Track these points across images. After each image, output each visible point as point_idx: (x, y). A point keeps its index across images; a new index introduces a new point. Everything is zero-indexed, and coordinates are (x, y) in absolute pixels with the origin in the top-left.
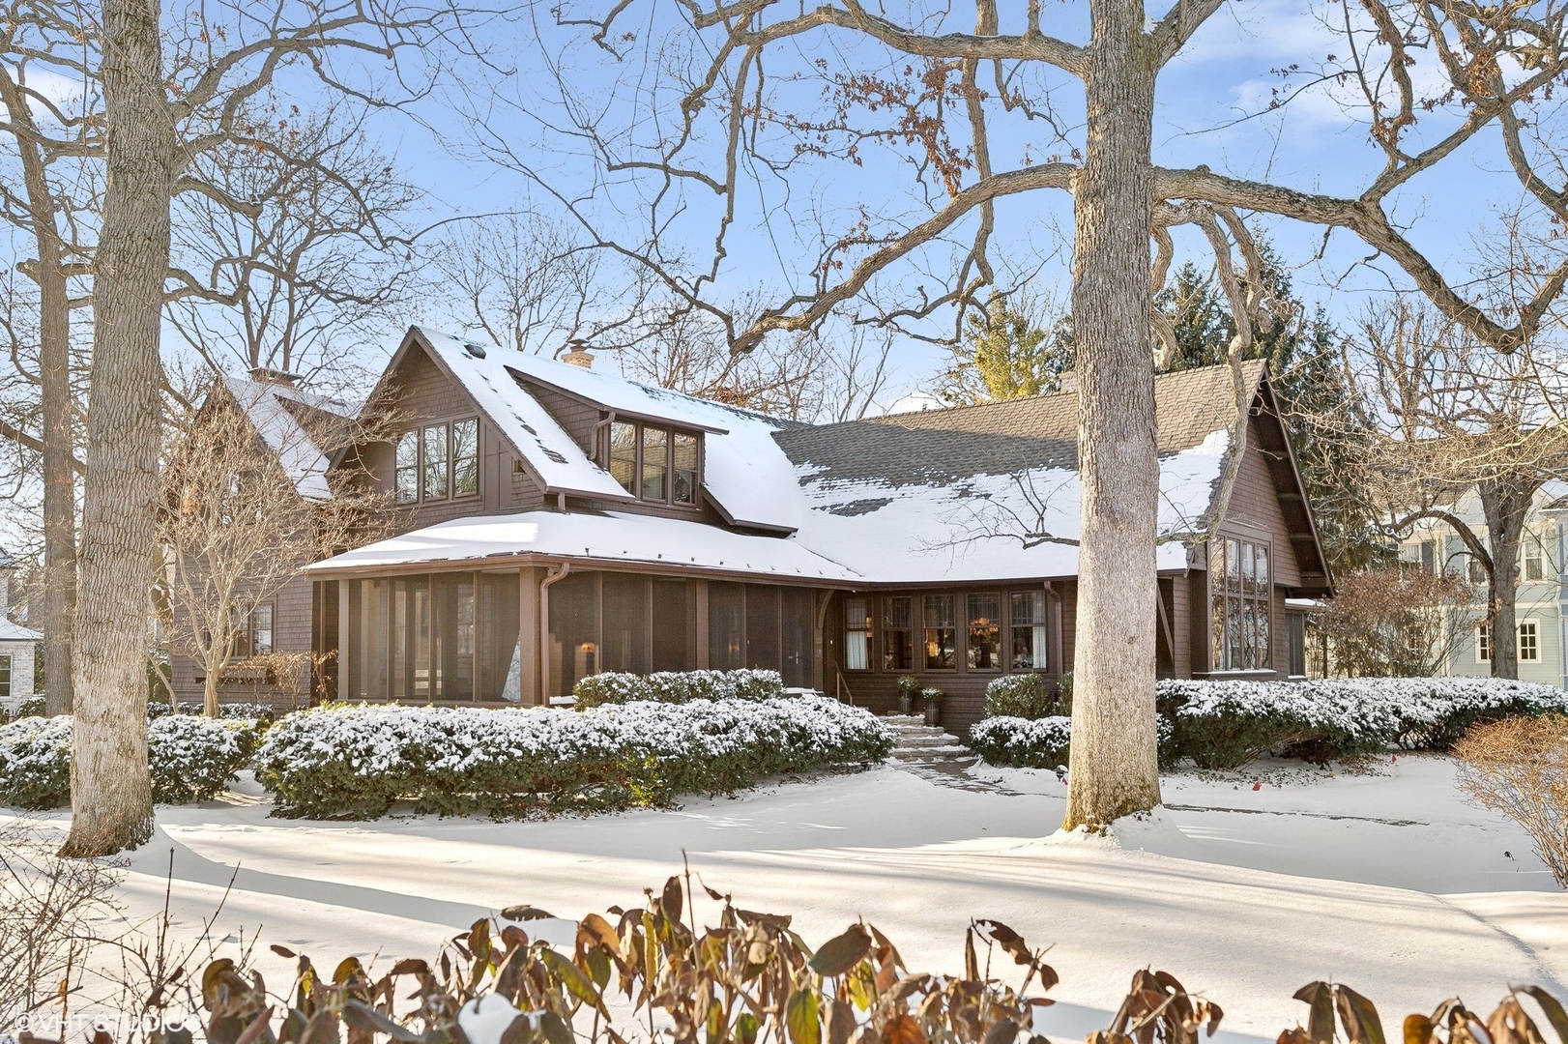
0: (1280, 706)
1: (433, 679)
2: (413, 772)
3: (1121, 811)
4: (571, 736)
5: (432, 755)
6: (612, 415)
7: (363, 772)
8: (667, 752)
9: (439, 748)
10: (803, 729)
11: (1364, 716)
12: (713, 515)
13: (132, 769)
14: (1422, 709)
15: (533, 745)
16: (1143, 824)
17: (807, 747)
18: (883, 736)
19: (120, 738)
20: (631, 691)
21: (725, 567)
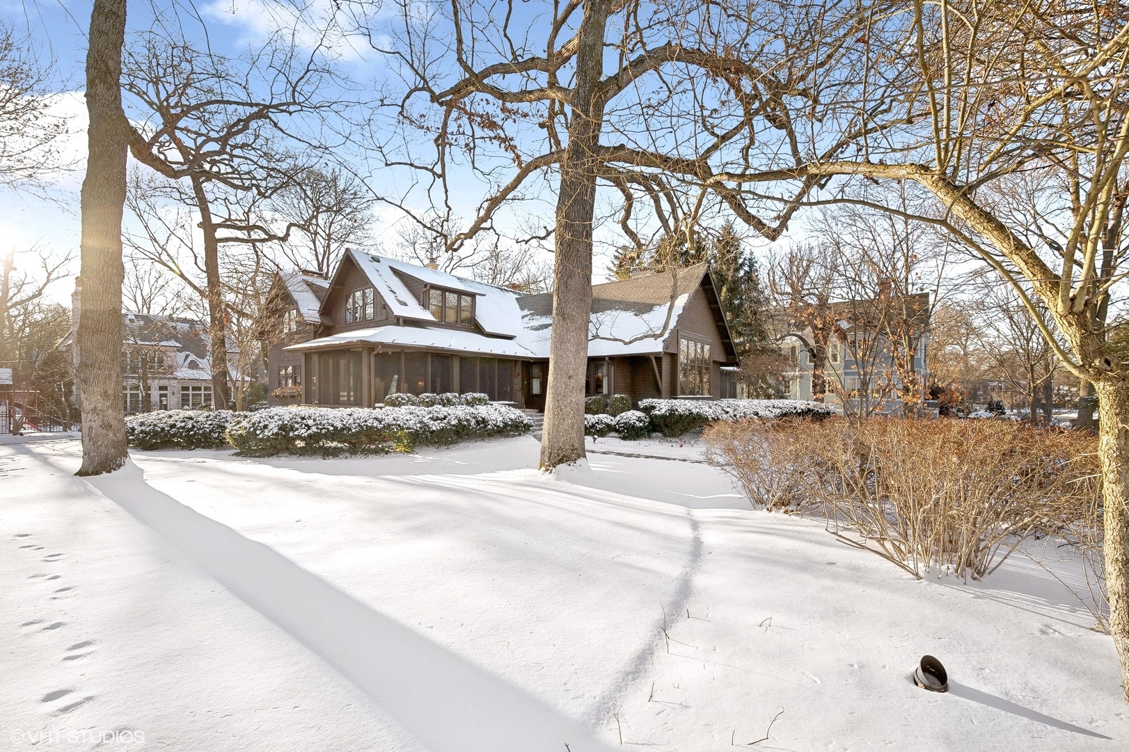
0: (695, 411)
1: (349, 396)
2: (284, 436)
3: (561, 461)
4: (358, 421)
5: (292, 429)
6: (428, 286)
7: (261, 436)
8: (408, 428)
9: (297, 426)
10: (483, 419)
11: (735, 416)
12: (478, 329)
13: (111, 435)
14: (768, 413)
15: (339, 425)
16: (571, 467)
17: (486, 426)
18: (525, 422)
19: (103, 420)
20: (408, 401)
21: (466, 349)
